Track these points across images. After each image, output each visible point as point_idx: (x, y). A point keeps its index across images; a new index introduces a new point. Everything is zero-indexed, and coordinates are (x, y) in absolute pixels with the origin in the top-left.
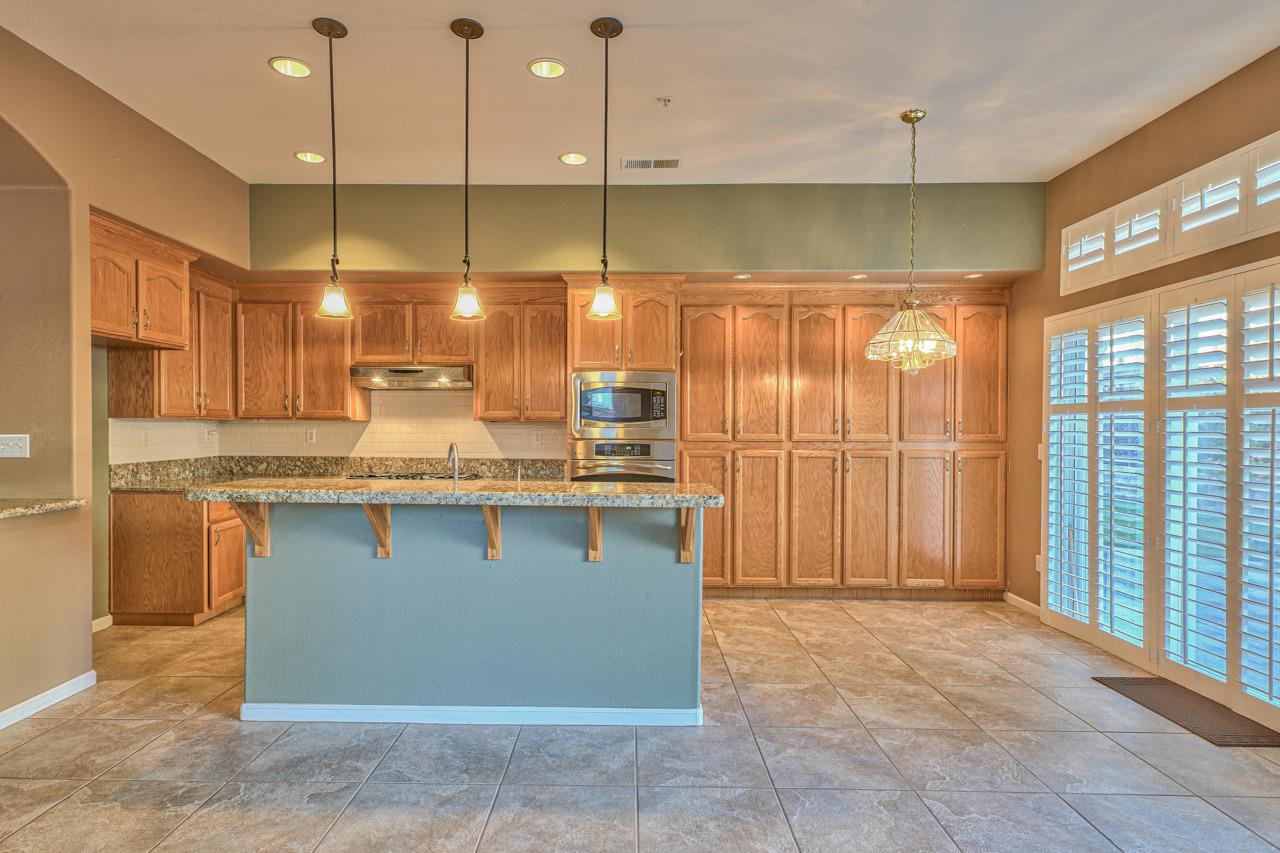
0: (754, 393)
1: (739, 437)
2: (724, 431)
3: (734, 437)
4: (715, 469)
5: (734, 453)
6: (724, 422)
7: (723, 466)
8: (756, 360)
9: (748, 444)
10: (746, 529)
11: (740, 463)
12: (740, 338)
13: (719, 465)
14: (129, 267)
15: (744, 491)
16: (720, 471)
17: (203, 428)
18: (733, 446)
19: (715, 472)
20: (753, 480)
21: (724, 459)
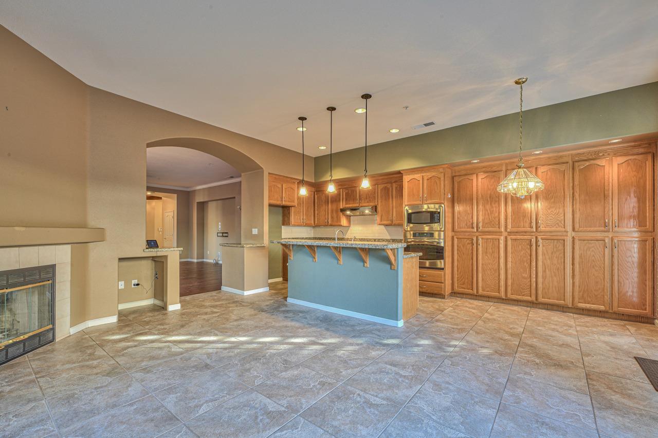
0: (487, 210)
1: (479, 230)
2: (473, 228)
3: (477, 230)
4: (468, 244)
5: (477, 237)
6: (472, 224)
7: (472, 242)
8: (488, 196)
9: (484, 233)
10: (483, 270)
11: (480, 241)
12: (479, 188)
13: (471, 242)
14: (280, 186)
15: (482, 253)
16: (471, 245)
17: (308, 229)
18: (477, 234)
19: (469, 245)
20: (487, 249)
21: (473, 239)
